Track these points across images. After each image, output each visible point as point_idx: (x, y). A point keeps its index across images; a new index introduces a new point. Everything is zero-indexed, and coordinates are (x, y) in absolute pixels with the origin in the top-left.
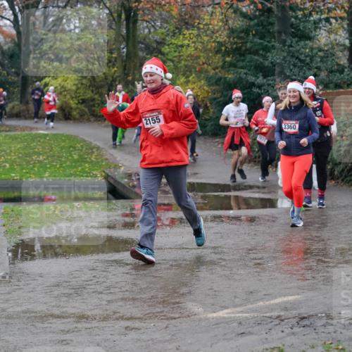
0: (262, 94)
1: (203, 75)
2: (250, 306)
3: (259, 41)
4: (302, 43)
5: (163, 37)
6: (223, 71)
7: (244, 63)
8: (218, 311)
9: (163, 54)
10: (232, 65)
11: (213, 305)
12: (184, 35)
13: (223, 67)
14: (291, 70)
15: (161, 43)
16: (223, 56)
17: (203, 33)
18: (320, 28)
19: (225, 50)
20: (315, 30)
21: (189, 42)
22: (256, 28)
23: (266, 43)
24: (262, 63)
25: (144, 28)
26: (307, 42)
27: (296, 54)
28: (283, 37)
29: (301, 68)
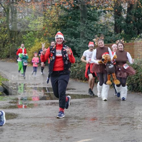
0: (74, 46)
1: (47, 38)
3: (73, 22)
4: (93, 22)
7: (66, 32)
14: (88, 35)
16: (56, 29)
17: (47, 18)
18: (101, 15)
19: (57, 26)
20: (99, 17)
22: (71, 15)
23: (76, 23)
24: (74, 32)
26: (95, 22)
27: (90, 28)
28: (84, 19)
29: (92, 34)
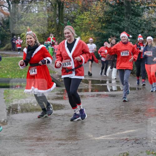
1: (92, 32)
2: (114, 134)
3: (118, 17)
4: (137, 18)
5: (75, 15)
6: (101, 30)
7: (111, 27)
8: (100, 137)
9: (75, 22)
10: (106, 27)
11: (97, 134)
12: (84, 14)
13: (101, 28)
14: (132, 30)
15: (74, 17)
16: (102, 23)
17: (93, 13)
18: (145, 11)
19: (103, 21)
20: (142, 12)
21: (86, 17)
22: (116, 11)
23: (120, 18)
24: (119, 27)
25: (66, 11)
26: (139, 17)
27: (134, 23)
28: (128, 15)
29: (136, 29)
